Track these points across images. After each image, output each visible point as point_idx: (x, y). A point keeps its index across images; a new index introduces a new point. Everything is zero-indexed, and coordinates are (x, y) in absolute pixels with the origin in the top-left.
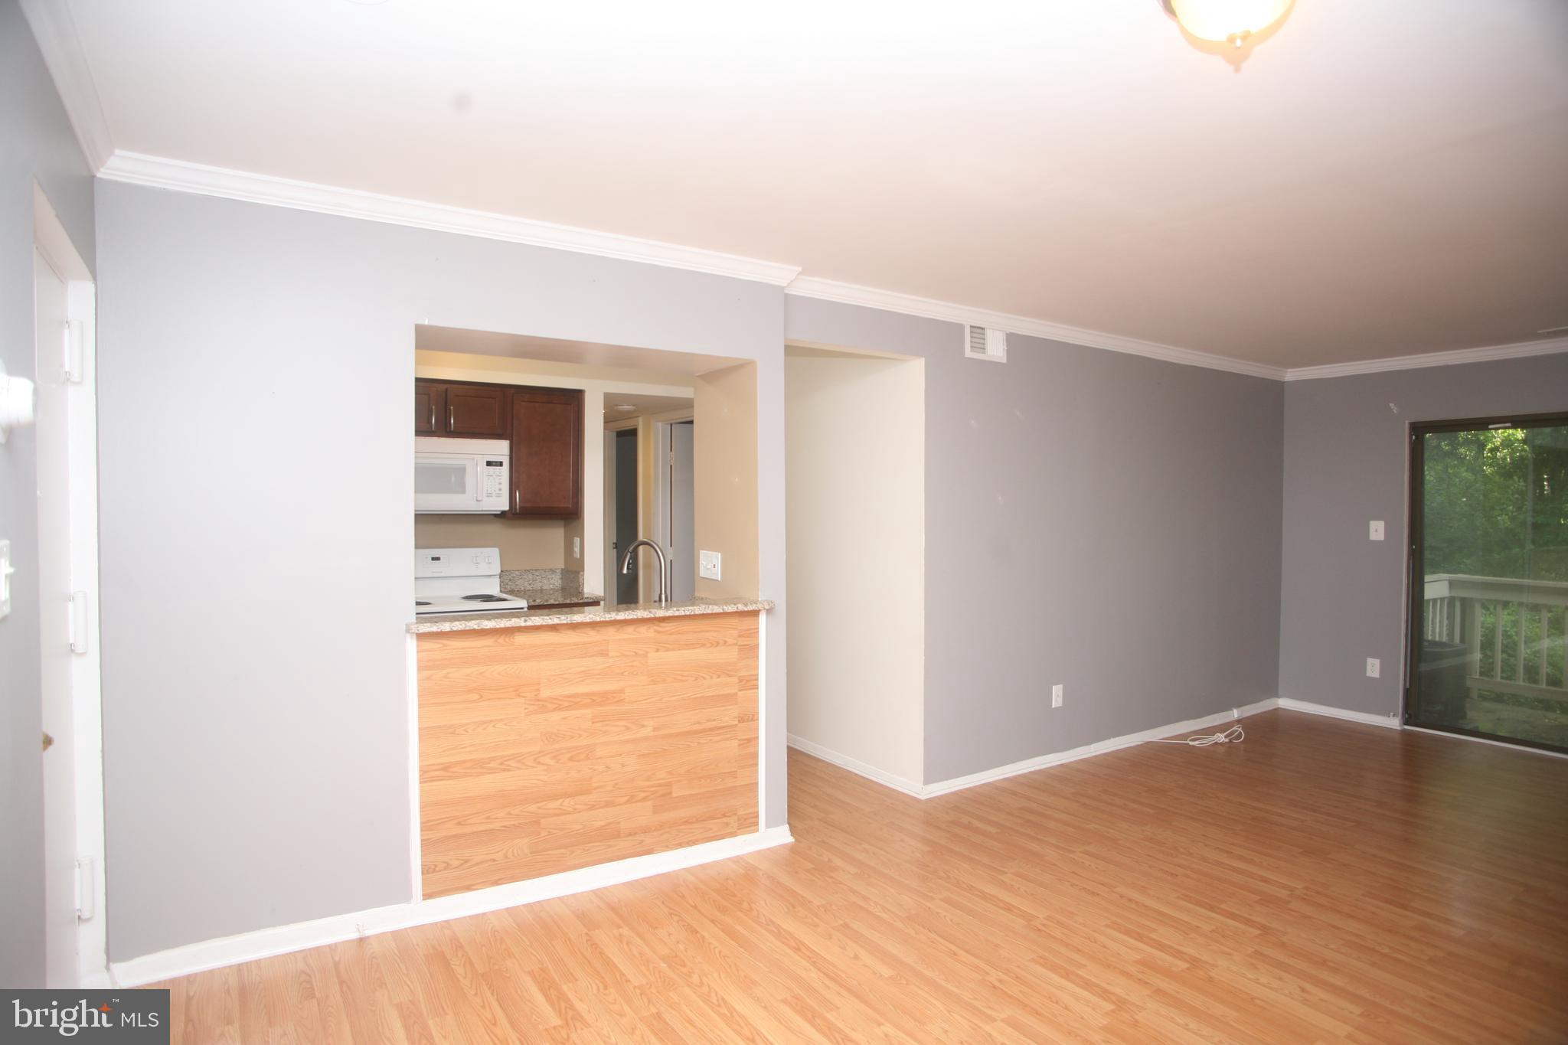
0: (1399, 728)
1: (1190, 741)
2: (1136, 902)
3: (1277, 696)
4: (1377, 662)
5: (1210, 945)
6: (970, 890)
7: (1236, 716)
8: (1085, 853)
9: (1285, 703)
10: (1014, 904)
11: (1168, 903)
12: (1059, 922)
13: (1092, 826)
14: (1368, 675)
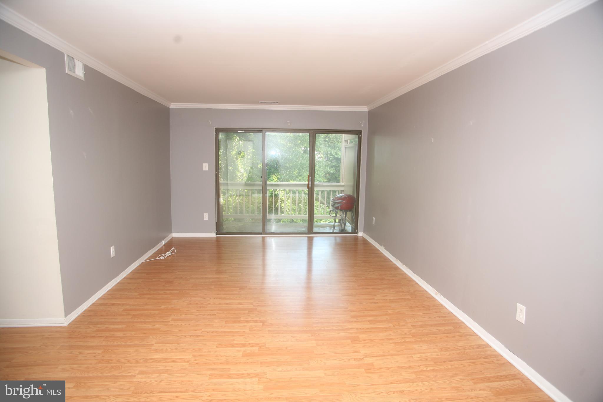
0: (216, 236)
1: (158, 257)
2: (215, 332)
3: (171, 232)
4: (207, 214)
5: (255, 336)
6: (146, 361)
7: (164, 243)
8: (173, 320)
9: (175, 235)
10: (173, 357)
11: (225, 327)
12: (199, 356)
13: (163, 307)
14: (204, 219)
